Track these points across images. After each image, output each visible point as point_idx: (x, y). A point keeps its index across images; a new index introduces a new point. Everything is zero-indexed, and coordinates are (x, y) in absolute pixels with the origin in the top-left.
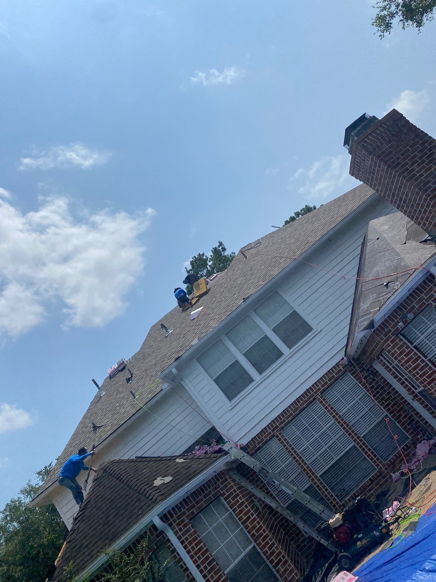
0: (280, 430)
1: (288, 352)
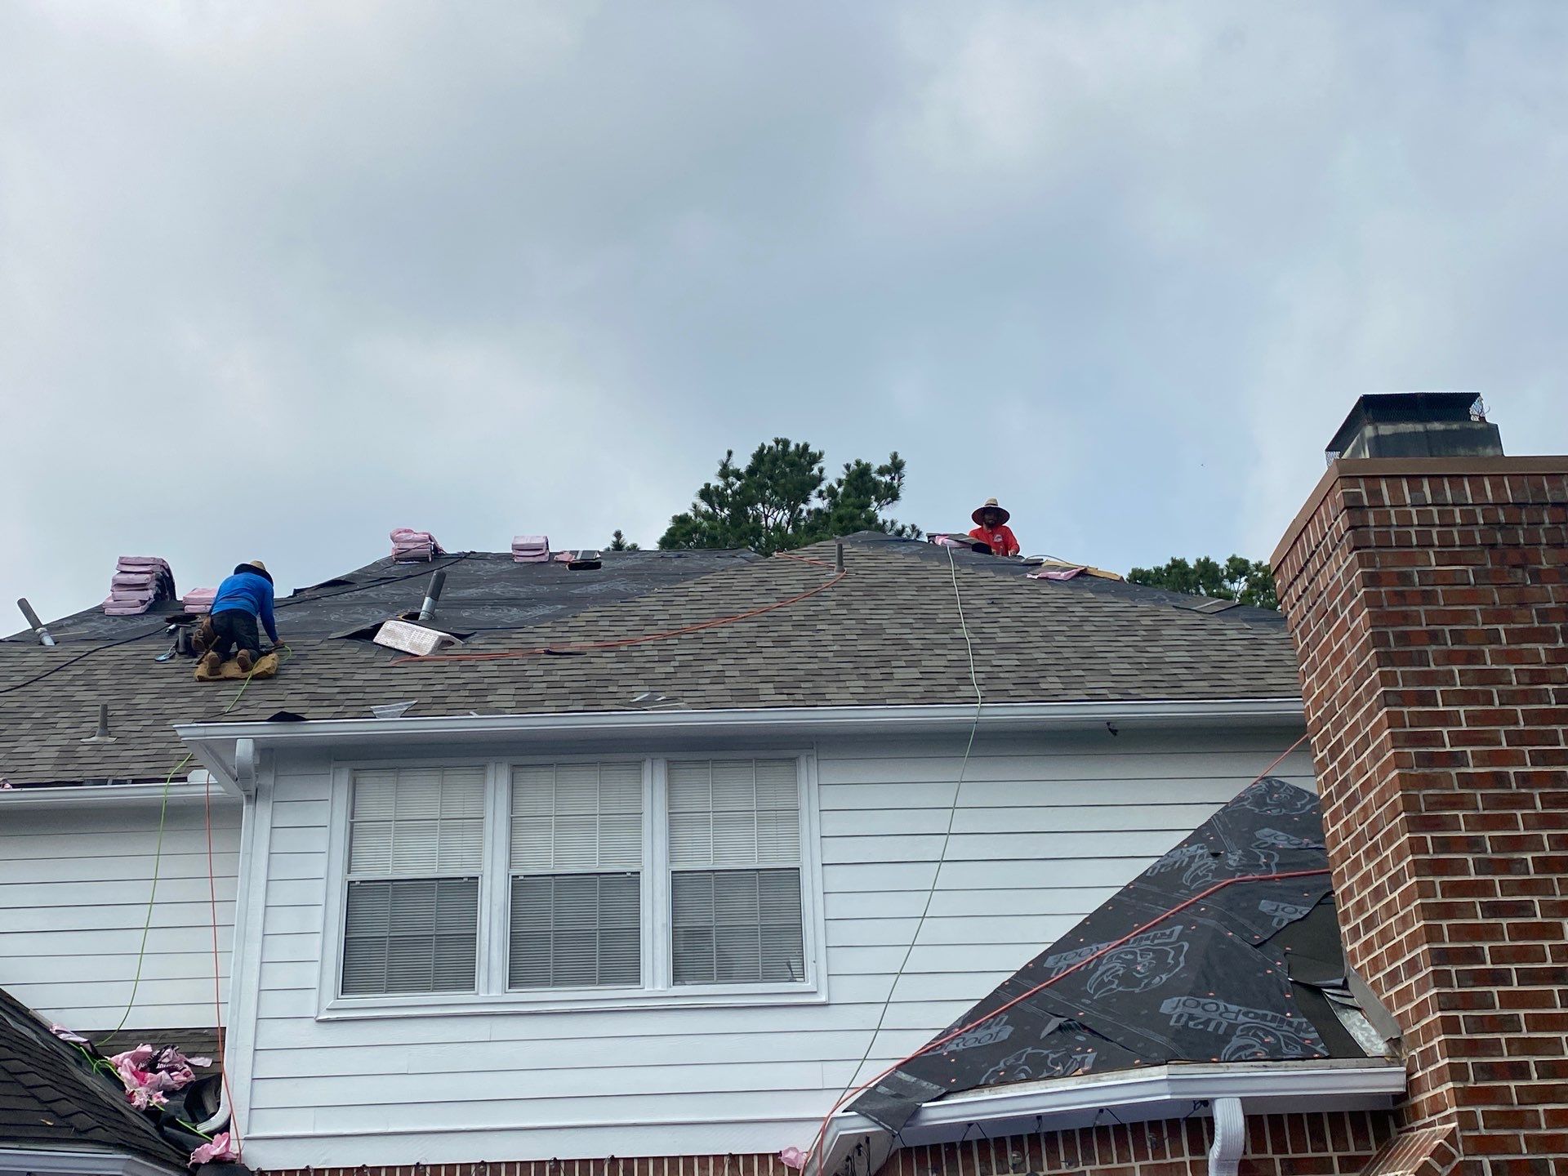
1: (660, 988)
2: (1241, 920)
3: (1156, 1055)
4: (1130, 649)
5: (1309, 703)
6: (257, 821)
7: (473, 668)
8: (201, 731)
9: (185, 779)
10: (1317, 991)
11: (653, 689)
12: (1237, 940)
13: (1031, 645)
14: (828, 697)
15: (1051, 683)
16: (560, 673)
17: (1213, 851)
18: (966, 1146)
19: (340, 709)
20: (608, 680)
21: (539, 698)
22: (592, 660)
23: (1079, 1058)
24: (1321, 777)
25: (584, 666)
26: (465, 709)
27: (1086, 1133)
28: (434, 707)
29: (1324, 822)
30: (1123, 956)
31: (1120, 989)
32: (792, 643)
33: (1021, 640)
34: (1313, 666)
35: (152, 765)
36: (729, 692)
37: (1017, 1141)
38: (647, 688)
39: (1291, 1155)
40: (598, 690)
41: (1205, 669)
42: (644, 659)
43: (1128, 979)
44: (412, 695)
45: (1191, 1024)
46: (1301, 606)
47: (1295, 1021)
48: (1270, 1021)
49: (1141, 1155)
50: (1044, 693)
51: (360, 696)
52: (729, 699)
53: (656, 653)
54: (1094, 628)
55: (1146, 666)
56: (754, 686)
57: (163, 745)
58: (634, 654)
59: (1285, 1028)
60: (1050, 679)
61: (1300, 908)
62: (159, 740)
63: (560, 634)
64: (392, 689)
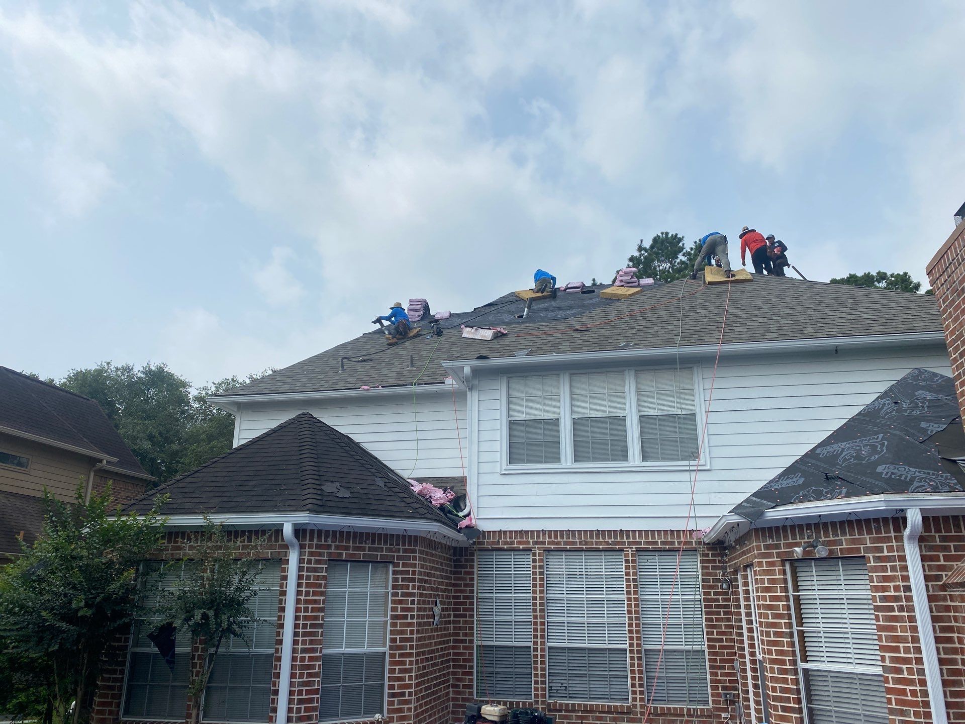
0: (544, 550)
1: (637, 463)
2: (912, 431)
3: (877, 489)
4: (844, 314)
5: (947, 333)
6: (473, 398)
7: (551, 335)
8: (451, 364)
9: (444, 383)
10: (954, 461)
11: (627, 340)
12: (911, 439)
13: (797, 314)
14: (706, 340)
15: (809, 330)
16: (587, 336)
17: (894, 401)
18: (784, 528)
19: (502, 354)
20: (607, 338)
21: (580, 346)
22: (600, 330)
23: (838, 491)
24: (955, 366)
25: (596, 333)
26: (551, 352)
27: (842, 523)
28: (538, 351)
29: (956, 386)
30: (854, 447)
31: (855, 462)
32: (687, 319)
33: (792, 312)
34: (950, 315)
35: (430, 378)
36: (661, 341)
37: (809, 526)
38: (625, 340)
39: (944, 534)
40: (604, 342)
41: (882, 321)
42: (622, 328)
43: (858, 457)
44: (528, 347)
45: (893, 476)
46: (943, 289)
47: (944, 475)
48: (932, 475)
49: (869, 532)
50: (806, 335)
51: (509, 348)
52: (662, 343)
53: (627, 326)
54: (826, 305)
55: (853, 321)
56: (672, 337)
57: (434, 370)
58: (617, 327)
59: (939, 478)
60: (808, 329)
61: (941, 426)
62: (432, 368)
63: (585, 320)
64: (520, 345)
